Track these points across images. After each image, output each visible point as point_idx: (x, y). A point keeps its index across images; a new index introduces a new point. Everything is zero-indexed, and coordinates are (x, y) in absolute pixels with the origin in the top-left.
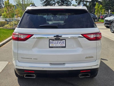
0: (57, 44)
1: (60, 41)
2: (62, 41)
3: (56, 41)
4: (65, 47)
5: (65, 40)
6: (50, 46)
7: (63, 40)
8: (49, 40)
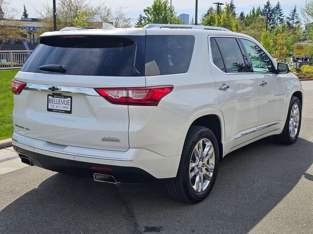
0: (58, 105)
1: (63, 99)
2: (66, 100)
3: (58, 99)
4: (70, 112)
5: (71, 97)
6: (49, 108)
7: (68, 97)
8: (48, 95)
